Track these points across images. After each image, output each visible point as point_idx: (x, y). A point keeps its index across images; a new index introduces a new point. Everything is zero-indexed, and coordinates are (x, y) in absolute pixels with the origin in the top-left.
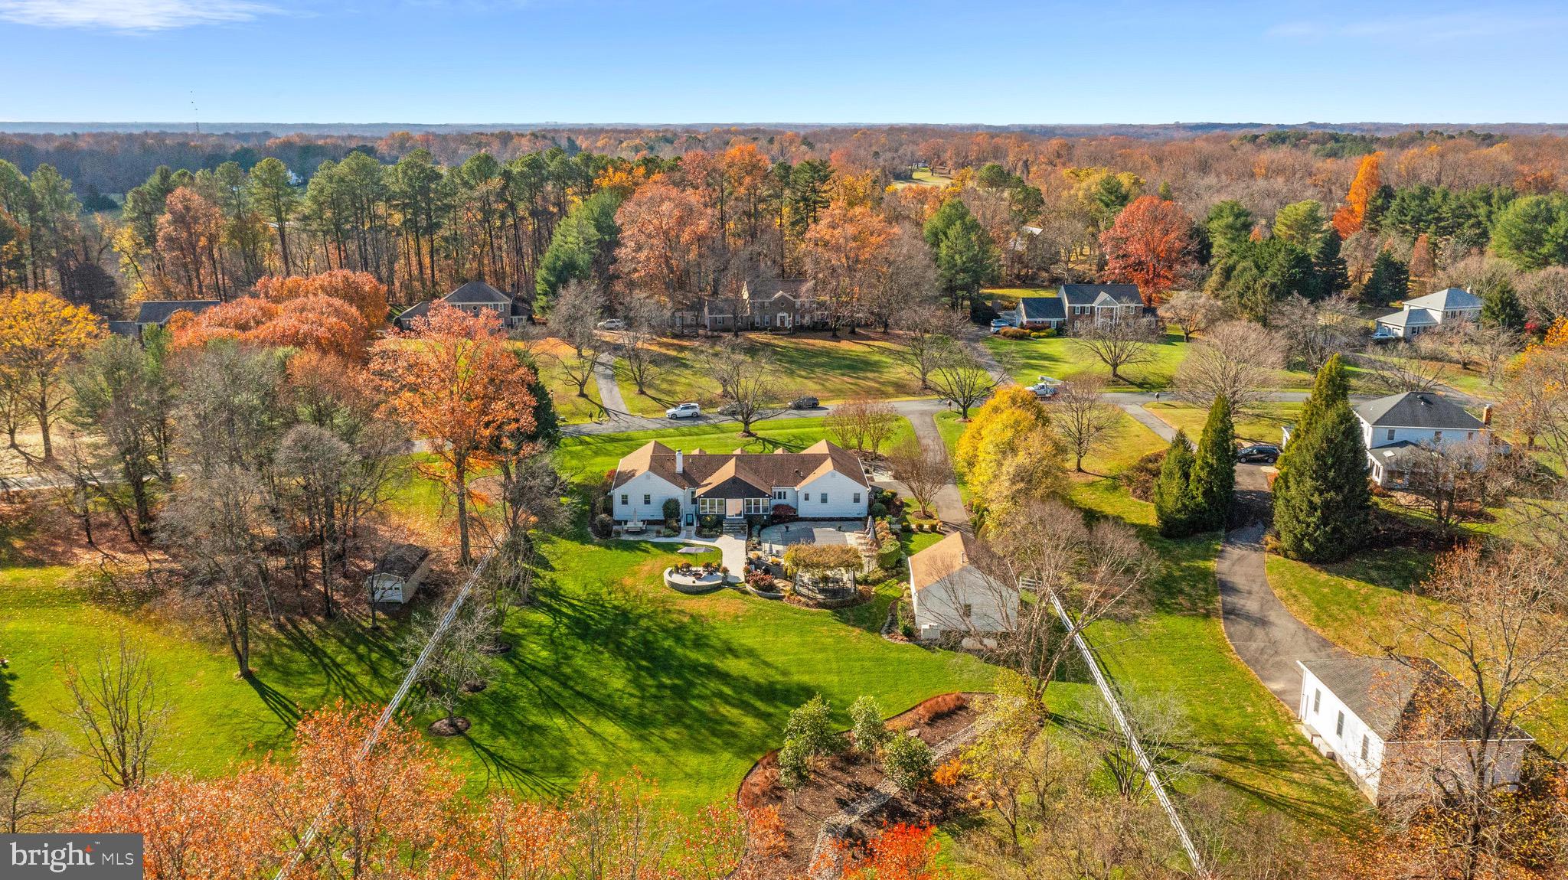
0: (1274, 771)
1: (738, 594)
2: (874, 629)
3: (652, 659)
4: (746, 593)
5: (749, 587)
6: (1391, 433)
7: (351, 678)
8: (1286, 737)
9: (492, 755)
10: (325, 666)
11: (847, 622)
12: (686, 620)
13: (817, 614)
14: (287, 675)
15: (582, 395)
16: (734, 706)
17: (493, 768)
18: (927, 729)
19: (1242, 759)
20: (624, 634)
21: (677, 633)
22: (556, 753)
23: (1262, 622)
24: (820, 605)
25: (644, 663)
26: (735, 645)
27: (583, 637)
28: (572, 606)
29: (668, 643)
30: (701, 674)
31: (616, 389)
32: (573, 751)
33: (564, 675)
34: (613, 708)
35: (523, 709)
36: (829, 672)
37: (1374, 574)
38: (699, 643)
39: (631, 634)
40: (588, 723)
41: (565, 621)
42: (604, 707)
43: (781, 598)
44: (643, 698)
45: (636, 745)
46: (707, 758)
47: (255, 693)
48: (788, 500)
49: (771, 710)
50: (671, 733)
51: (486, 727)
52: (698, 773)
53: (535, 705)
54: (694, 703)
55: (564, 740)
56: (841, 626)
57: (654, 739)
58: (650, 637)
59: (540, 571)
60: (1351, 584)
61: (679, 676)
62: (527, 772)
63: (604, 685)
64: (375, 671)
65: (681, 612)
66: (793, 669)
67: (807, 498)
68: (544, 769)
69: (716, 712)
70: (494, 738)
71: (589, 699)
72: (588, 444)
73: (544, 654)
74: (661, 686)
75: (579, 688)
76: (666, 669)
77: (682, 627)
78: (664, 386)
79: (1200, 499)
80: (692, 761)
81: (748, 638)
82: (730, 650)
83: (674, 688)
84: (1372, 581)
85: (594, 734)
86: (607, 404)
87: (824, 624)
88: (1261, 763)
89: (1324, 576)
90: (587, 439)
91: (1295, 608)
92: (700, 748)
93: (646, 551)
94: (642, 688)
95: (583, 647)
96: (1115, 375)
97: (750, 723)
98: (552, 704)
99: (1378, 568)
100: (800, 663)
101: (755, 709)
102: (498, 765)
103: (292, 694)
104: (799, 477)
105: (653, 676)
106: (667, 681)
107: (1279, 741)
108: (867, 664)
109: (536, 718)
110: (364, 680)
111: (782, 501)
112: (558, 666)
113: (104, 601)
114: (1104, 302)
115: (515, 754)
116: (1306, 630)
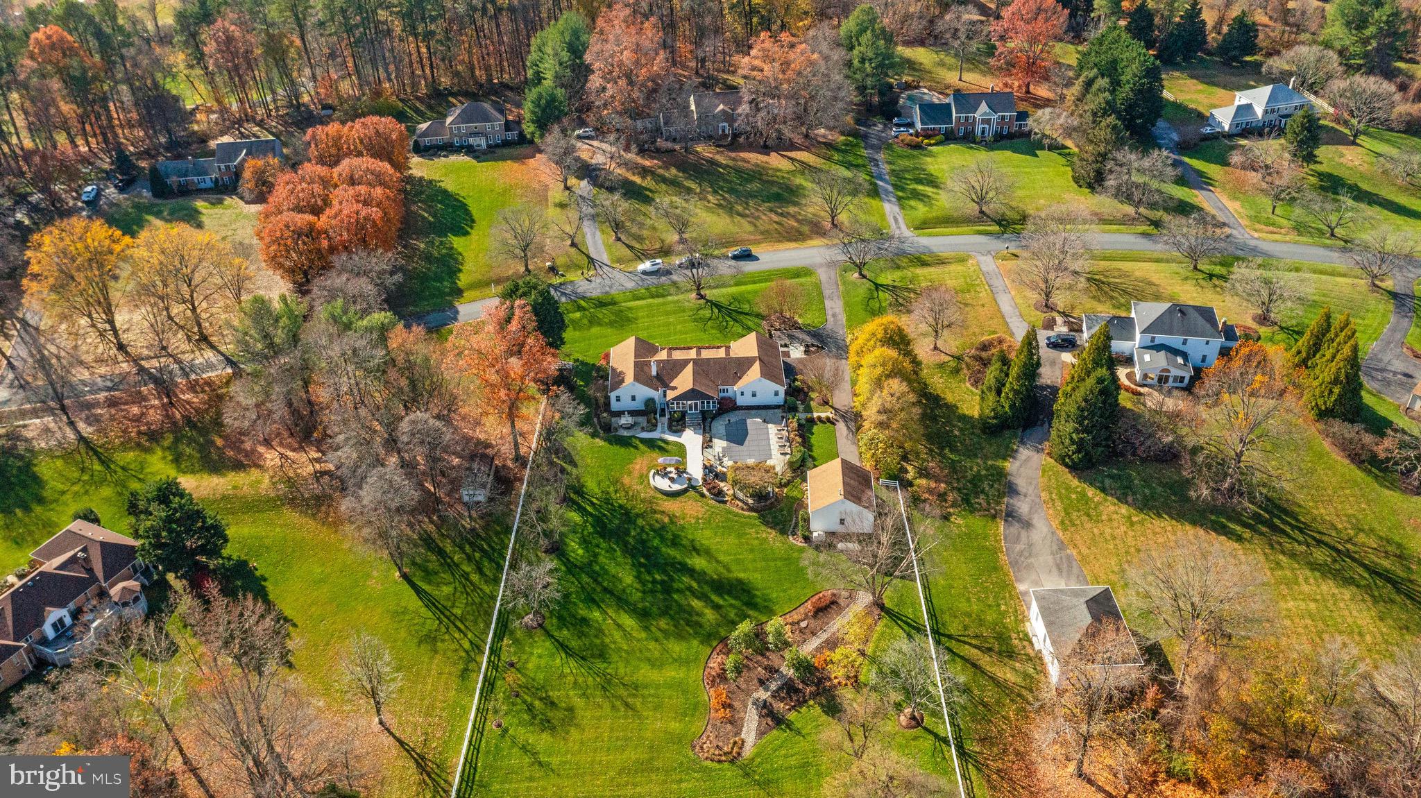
0: (1006, 660)
1: (698, 496)
2: (783, 532)
3: (647, 557)
4: (703, 496)
5: (705, 491)
6: (1153, 339)
7: (466, 576)
8: (1018, 633)
9: (562, 645)
10: (449, 565)
11: (766, 523)
12: (666, 520)
13: (749, 517)
14: (428, 574)
15: (573, 245)
16: (698, 598)
17: (564, 656)
18: (812, 621)
19: (990, 649)
20: (627, 533)
21: (661, 531)
22: (598, 641)
23: (1027, 525)
24: (751, 509)
25: (642, 560)
26: (698, 545)
27: (602, 536)
28: (593, 504)
29: (656, 542)
30: (679, 570)
31: (598, 233)
32: (607, 640)
33: (594, 572)
34: (627, 602)
35: (575, 604)
36: (755, 570)
37: (1108, 482)
38: (675, 542)
39: (633, 533)
40: (613, 615)
41: (590, 519)
42: (622, 602)
43: (725, 502)
44: (644, 592)
45: (643, 635)
46: (684, 644)
47: (413, 592)
48: (730, 394)
49: (721, 602)
50: (663, 623)
51: (555, 621)
52: (680, 657)
53: (582, 601)
54: (675, 596)
55: (600, 631)
56: (763, 528)
57: (653, 629)
58: (644, 536)
59: (568, 468)
60: (1091, 492)
61: (665, 572)
62: (583, 658)
63: (620, 580)
64: (480, 570)
65: (663, 512)
66: (734, 568)
67: (742, 394)
68: (593, 656)
69: (689, 605)
70: (560, 628)
71: (611, 592)
72: (584, 309)
73: (580, 552)
74: (654, 582)
75: (605, 584)
76: (656, 565)
77: (663, 527)
78: (635, 230)
79: (1007, 409)
80: (676, 647)
81: (706, 537)
82: (695, 549)
83: (662, 582)
84: (1103, 490)
85: (619, 626)
86: (593, 255)
87: (753, 526)
88: (1000, 653)
89: (1075, 483)
90: (583, 303)
91: (1051, 512)
92: (680, 637)
93: (636, 448)
94: (643, 583)
95: (603, 545)
96: (982, 212)
97: (710, 615)
98: (591, 601)
99: (1111, 476)
100: (739, 561)
101: (712, 601)
102: (566, 653)
103: (435, 593)
104: (737, 377)
105: (649, 573)
106: (658, 577)
107: (1014, 636)
108: (779, 564)
109: (583, 612)
110: (475, 577)
111: (725, 394)
112: (590, 564)
113: (296, 506)
114: (985, 114)
115: (574, 644)
116: (1053, 533)
